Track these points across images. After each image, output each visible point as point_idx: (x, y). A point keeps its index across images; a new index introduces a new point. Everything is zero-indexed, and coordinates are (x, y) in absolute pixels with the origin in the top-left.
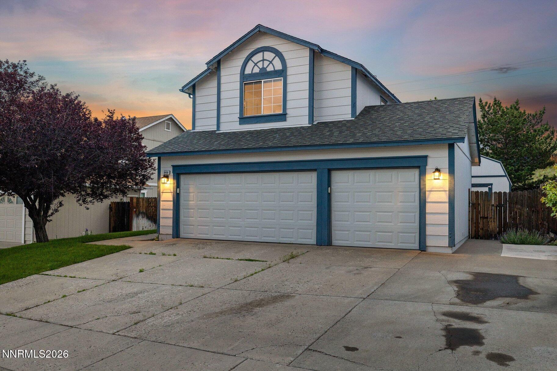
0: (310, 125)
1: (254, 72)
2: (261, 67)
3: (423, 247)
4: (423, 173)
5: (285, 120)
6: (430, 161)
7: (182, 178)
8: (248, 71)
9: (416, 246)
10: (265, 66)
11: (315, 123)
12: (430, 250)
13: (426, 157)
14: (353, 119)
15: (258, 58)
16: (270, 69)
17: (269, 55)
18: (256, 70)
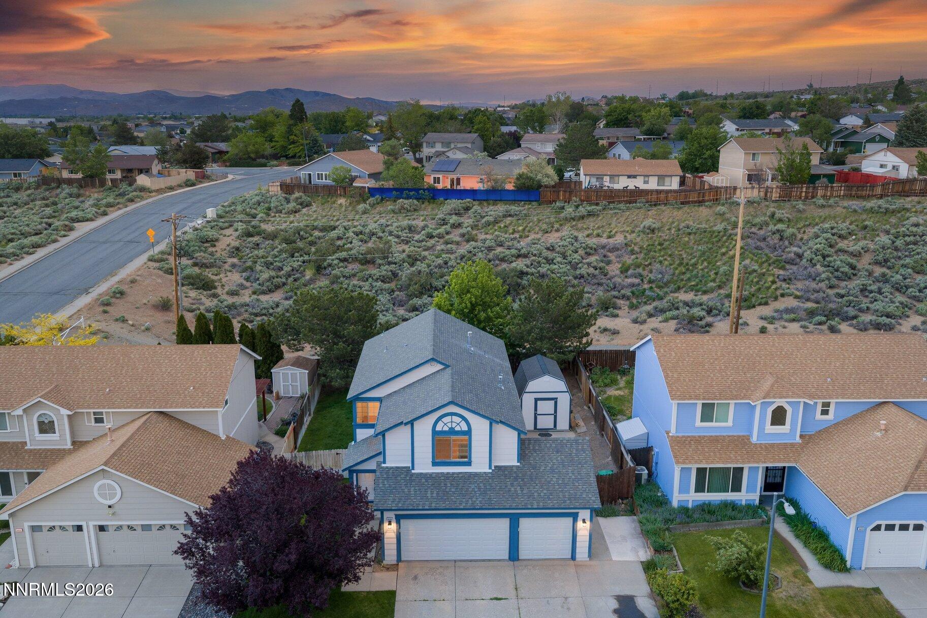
0: (491, 471)
1: (444, 429)
2: (450, 427)
3: (573, 558)
4: (575, 521)
5: (470, 465)
6: (580, 514)
7: (402, 521)
8: (439, 428)
9: (570, 556)
10: (453, 426)
11: (493, 468)
12: (577, 560)
13: (578, 513)
14: (519, 464)
15: (447, 419)
16: (458, 429)
17: (457, 419)
18: (446, 429)
